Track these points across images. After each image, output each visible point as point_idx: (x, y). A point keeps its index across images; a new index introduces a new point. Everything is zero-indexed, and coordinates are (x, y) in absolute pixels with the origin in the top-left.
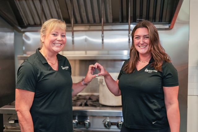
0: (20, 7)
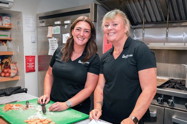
0: (131, 10)
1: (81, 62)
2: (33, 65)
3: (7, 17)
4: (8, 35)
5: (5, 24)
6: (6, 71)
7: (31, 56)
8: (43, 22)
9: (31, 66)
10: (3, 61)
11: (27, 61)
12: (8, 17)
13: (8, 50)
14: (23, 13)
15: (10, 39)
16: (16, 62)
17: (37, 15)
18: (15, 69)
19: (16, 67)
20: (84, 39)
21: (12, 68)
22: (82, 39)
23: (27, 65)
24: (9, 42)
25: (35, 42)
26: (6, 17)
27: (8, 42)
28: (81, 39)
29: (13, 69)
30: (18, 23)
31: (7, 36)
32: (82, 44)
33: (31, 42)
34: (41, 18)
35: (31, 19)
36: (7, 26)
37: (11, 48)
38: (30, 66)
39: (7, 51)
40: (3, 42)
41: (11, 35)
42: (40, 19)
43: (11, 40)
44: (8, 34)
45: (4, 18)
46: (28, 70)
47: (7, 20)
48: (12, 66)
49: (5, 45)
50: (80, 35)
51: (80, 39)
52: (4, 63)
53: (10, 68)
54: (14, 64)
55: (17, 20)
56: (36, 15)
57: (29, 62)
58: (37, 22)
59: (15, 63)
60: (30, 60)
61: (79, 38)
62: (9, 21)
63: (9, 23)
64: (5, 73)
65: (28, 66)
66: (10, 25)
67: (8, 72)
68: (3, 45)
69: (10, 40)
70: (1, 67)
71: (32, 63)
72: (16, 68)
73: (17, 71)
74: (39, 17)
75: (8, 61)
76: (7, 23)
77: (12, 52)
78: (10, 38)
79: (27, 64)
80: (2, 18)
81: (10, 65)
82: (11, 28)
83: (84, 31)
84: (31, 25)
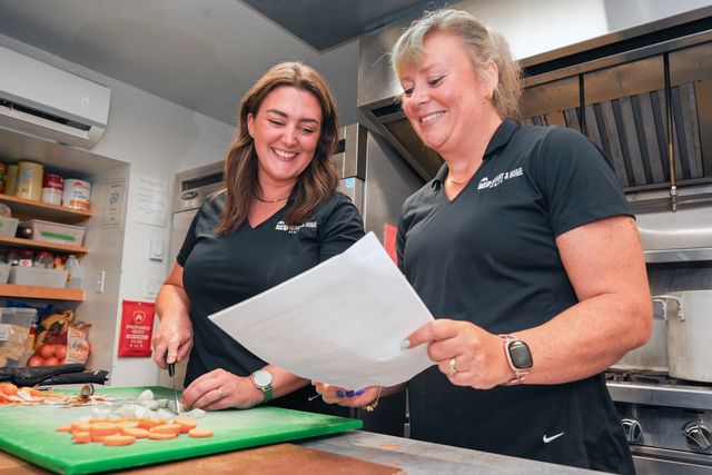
1: (286, 228)
2: (146, 333)
3: (81, 182)
4: (76, 237)
5: (72, 202)
6: (48, 350)
7: (143, 304)
8: (194, 196)
9: (138, 337)
10: (43, 323)
11: (128, 319)
12: (84, 183)
13: (67, 285)
14: (132, 167)
15: (82, 250)
16: (87, 323)
17: (177, 176)
18: (80, 346)
19: (87, 340)
20: (297, 154)
21: (71, 340)
22: (291, 155)
23: (124, 331)
24: (76, 261)
25: (160, 261)
26: (77, 181)
27: (72, 261)
28: (287, 155)
29: (74, 346)
30: (114, 199)
31: (72, 239)
32: (291, 173)
33: (148, 258)
34: (188, 184)
35: (156, 188)
36: (76, 208)
37: (79, 280)
38: (134, 337)
39: (63, 286)
40: (54, 257)
41: (84, 237)
42: (184, 189)
43: (84, 253)
44: (75, 234)
45: (70, 183)
46: (125, 349)
47: (78, 189)
48: (73, 336)
49: (60, 268)
50: (283, 139)
51: (282, 154)
52: (48, 327)
53: (64, 342)
54: (81, 329)
55: (113, 190)
56: (174, 179)
57: (133, 323)
58: (175, 197)
59: (87, 327)
60: (139, 317)
61: (278, 152)
62: (86, 193)
63: (84, 200)
64: (45, 358)
65: (128, 336)
66: (88, 206)
67: (54, 355)
68: (55, 266)
69: (79, 255)
70: (35, 341)
71: (144, 328)
72: (85, 344)
73: (87, 353)
74: (184, 183)
75: (61, 322)
76: (77, 199)
77: (82, 292)
78: (83, 244)
79: (128, 326)
80: (63, 184)
81: (66, 333)
82: (88, 217)
83: (298, 127)
84: (155, 207)
